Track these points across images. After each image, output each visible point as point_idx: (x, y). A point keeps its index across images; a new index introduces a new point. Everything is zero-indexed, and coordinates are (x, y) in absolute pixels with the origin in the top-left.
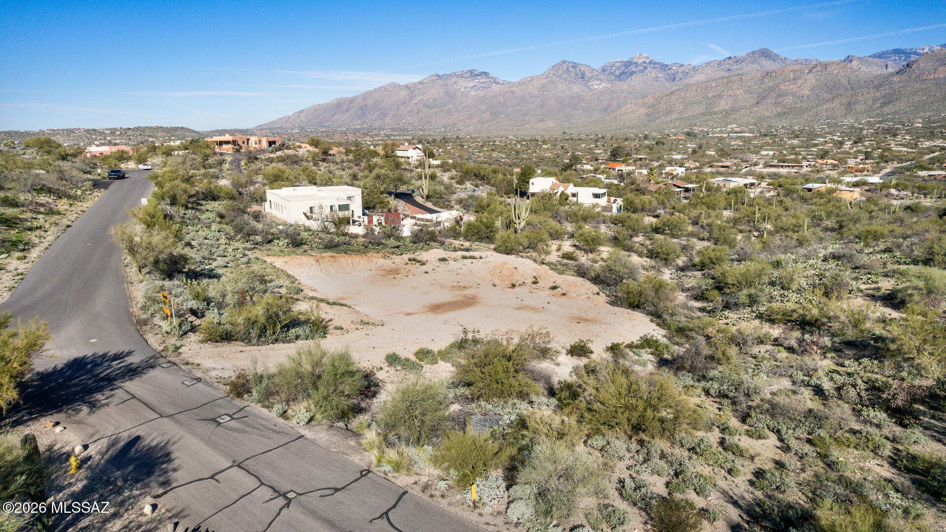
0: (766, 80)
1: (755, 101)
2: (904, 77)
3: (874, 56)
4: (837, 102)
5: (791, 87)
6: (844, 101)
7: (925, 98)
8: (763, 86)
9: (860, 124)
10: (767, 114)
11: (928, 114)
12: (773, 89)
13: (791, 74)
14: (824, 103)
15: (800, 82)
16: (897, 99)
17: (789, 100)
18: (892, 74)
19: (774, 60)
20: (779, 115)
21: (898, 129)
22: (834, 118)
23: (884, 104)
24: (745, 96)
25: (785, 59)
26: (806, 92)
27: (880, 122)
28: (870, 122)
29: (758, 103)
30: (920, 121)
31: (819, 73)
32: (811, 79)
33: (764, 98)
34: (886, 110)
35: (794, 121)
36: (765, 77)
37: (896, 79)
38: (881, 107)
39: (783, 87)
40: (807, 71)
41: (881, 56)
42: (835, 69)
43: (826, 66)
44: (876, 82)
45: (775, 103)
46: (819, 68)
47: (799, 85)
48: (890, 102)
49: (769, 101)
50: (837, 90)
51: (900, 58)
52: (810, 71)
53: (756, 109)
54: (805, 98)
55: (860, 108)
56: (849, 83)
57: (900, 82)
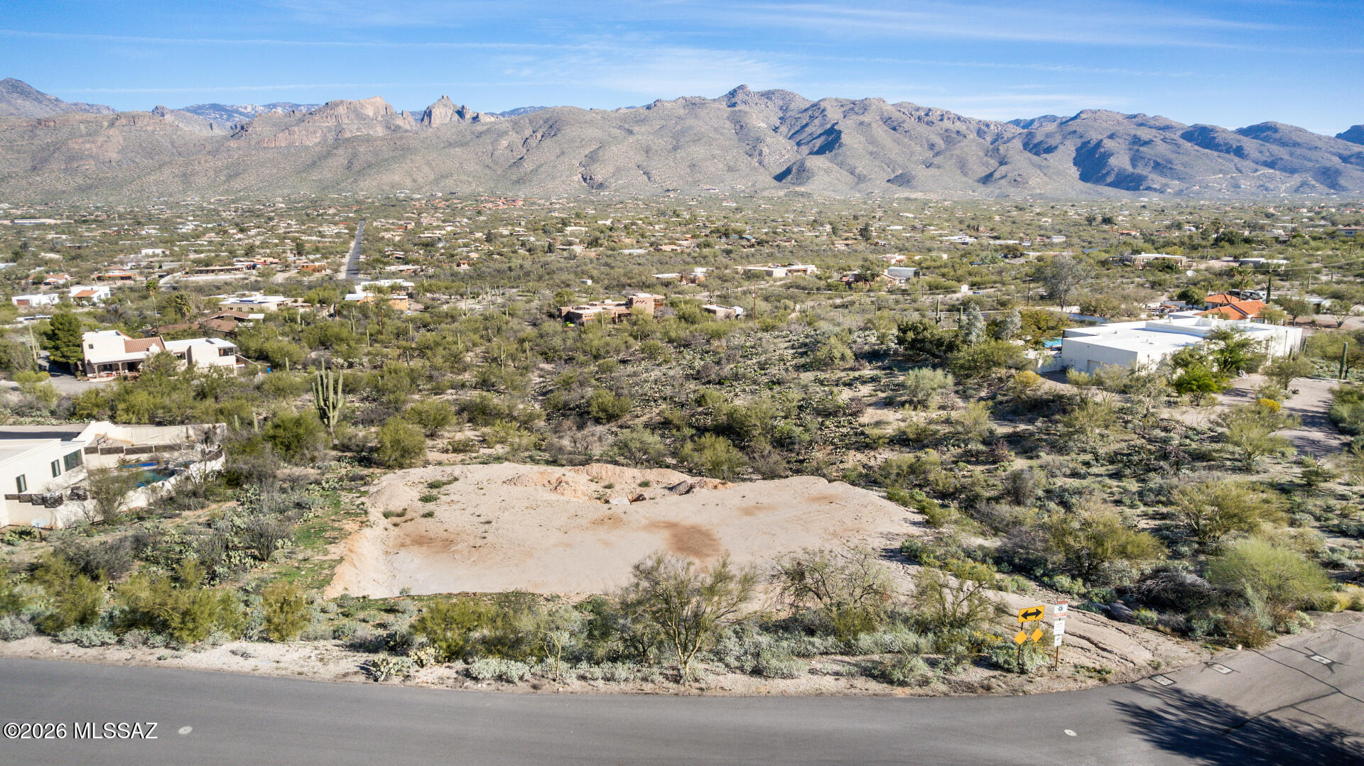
0: (38, 132)
1: (29, 164)
2: (242, 142)
3: (188, 110)
4: (167, 171)
5: (88, 146)
6: (176, 171)
7: (275, 171)
8: (36, 142)
9: (210, 203)
10: (60, 187)
11: (286, 192)
12: (56, 147)
13: (82, 126)
14: (149, 174)
15: (101, 139)
16: (244, 171)
17: (89, 166)
18: (225, 138)
19: (37, 99)
20: (82, 189)
21: (260, 210)
22: (171, 195)
23: (230, 178)
24: (9, 157)
25: (57, 100)
26: (114, 156)
27: (234, 202)
28: (221, 200)
29: (34, 168)
30: (281, 200)
31: (125, 128)
32: (117, 137)
33: (45, 161)
34: (237, 184)
35: (111, 199)
36: (36, 128)
37: (233, 144)
38: (227, 180)
39: (72, 144)
40: (106, 124)
41: (197, 110)
42: (148, 125)
43: (133, 118)
44: (209, 148)
45: (66, 170)
46: (123, 121)
47: (99, 144)
48: (237, 174)
49: (55, 166)
50: (158, 154)
51: (221, 116)
52: (112, 125)
53: (38, 178)
54: (114, 164)
55: (201, 181)
56: (174, 146)
57: (239, 149)
